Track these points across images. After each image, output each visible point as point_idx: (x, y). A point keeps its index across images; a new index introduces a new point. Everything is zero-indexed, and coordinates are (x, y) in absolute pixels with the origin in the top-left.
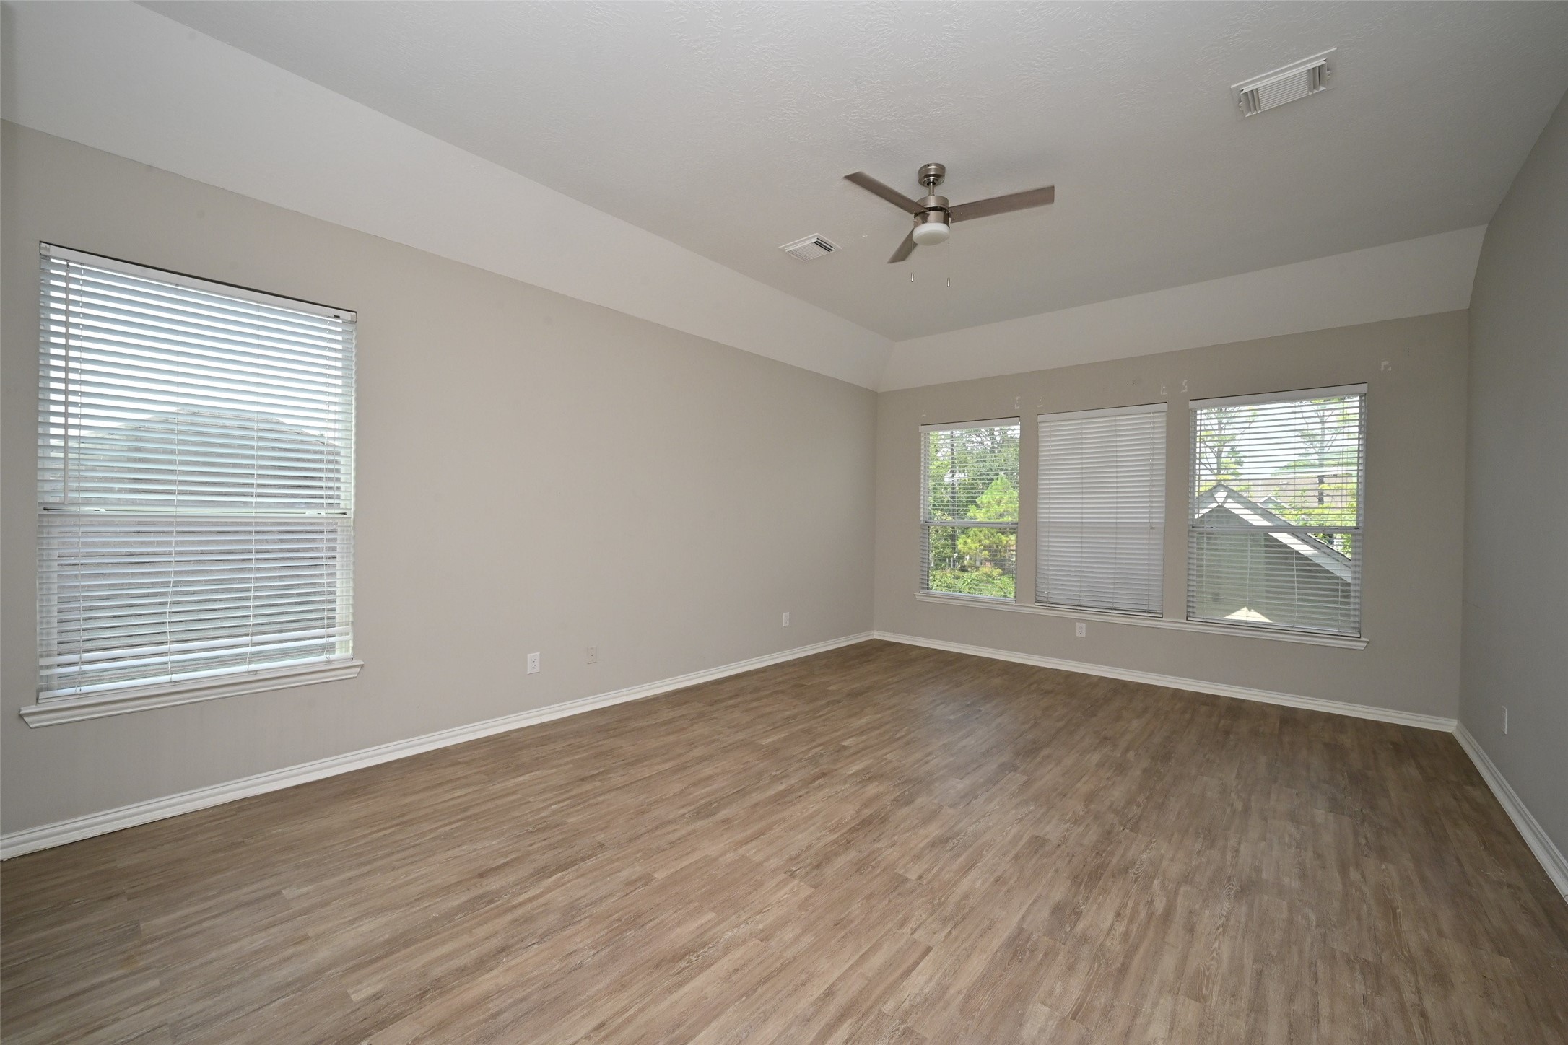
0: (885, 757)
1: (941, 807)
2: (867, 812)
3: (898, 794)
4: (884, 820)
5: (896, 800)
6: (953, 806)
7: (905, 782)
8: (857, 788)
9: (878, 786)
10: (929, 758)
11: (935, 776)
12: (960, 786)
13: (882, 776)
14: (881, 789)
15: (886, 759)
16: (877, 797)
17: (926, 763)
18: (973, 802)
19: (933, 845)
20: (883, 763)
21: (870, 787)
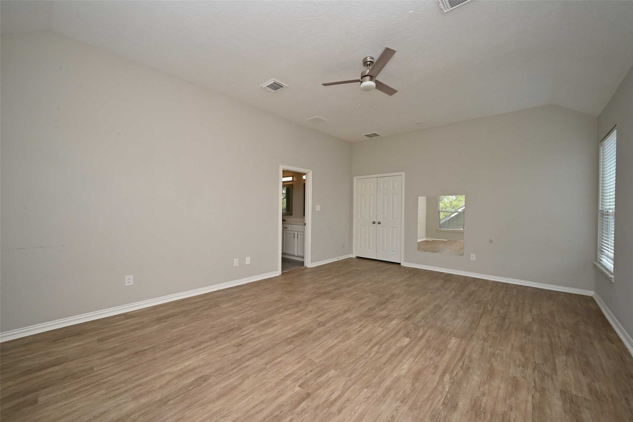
0: (382, 329)
1: (359, 307)
2: (384, 306)
3: (374, 311)
4: (378, 304)
5: (375, 309)
6: (354, 307)
7: (371, 316)
8: (390, 313)
9: (383, 314)
10: (359, 329)
11: (358, 319)
12: (349, 314)
13: (381, 318)
14: (381, 313)
15: (382, 328)
16: (382, 310)
17: (361, 326)
18: (346, 309)
19: (363, 299)
20: (382, 325)
21: (385, 313)
